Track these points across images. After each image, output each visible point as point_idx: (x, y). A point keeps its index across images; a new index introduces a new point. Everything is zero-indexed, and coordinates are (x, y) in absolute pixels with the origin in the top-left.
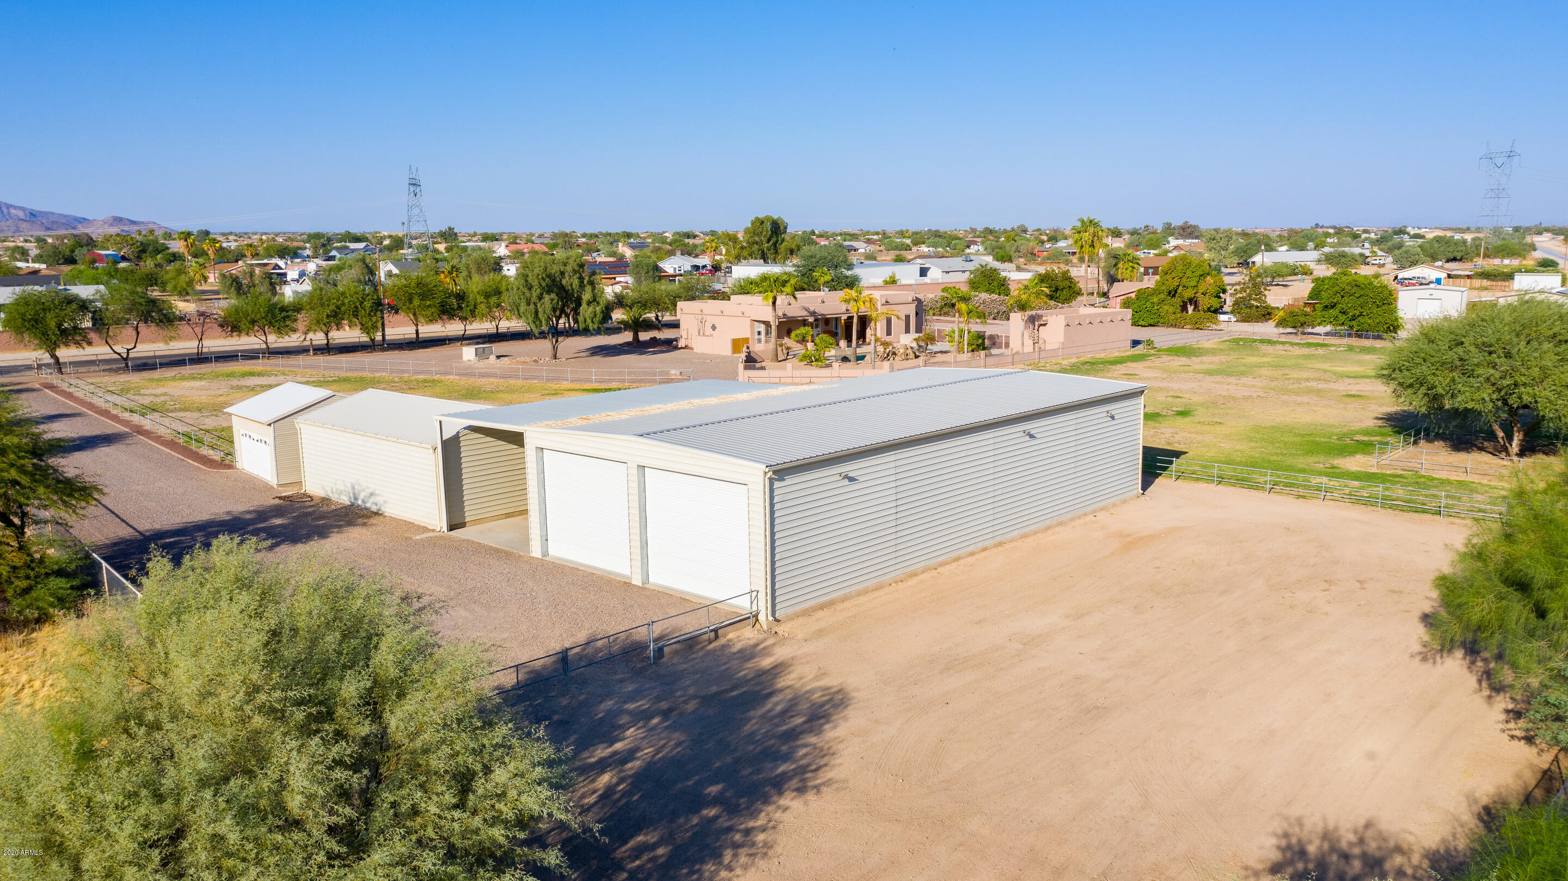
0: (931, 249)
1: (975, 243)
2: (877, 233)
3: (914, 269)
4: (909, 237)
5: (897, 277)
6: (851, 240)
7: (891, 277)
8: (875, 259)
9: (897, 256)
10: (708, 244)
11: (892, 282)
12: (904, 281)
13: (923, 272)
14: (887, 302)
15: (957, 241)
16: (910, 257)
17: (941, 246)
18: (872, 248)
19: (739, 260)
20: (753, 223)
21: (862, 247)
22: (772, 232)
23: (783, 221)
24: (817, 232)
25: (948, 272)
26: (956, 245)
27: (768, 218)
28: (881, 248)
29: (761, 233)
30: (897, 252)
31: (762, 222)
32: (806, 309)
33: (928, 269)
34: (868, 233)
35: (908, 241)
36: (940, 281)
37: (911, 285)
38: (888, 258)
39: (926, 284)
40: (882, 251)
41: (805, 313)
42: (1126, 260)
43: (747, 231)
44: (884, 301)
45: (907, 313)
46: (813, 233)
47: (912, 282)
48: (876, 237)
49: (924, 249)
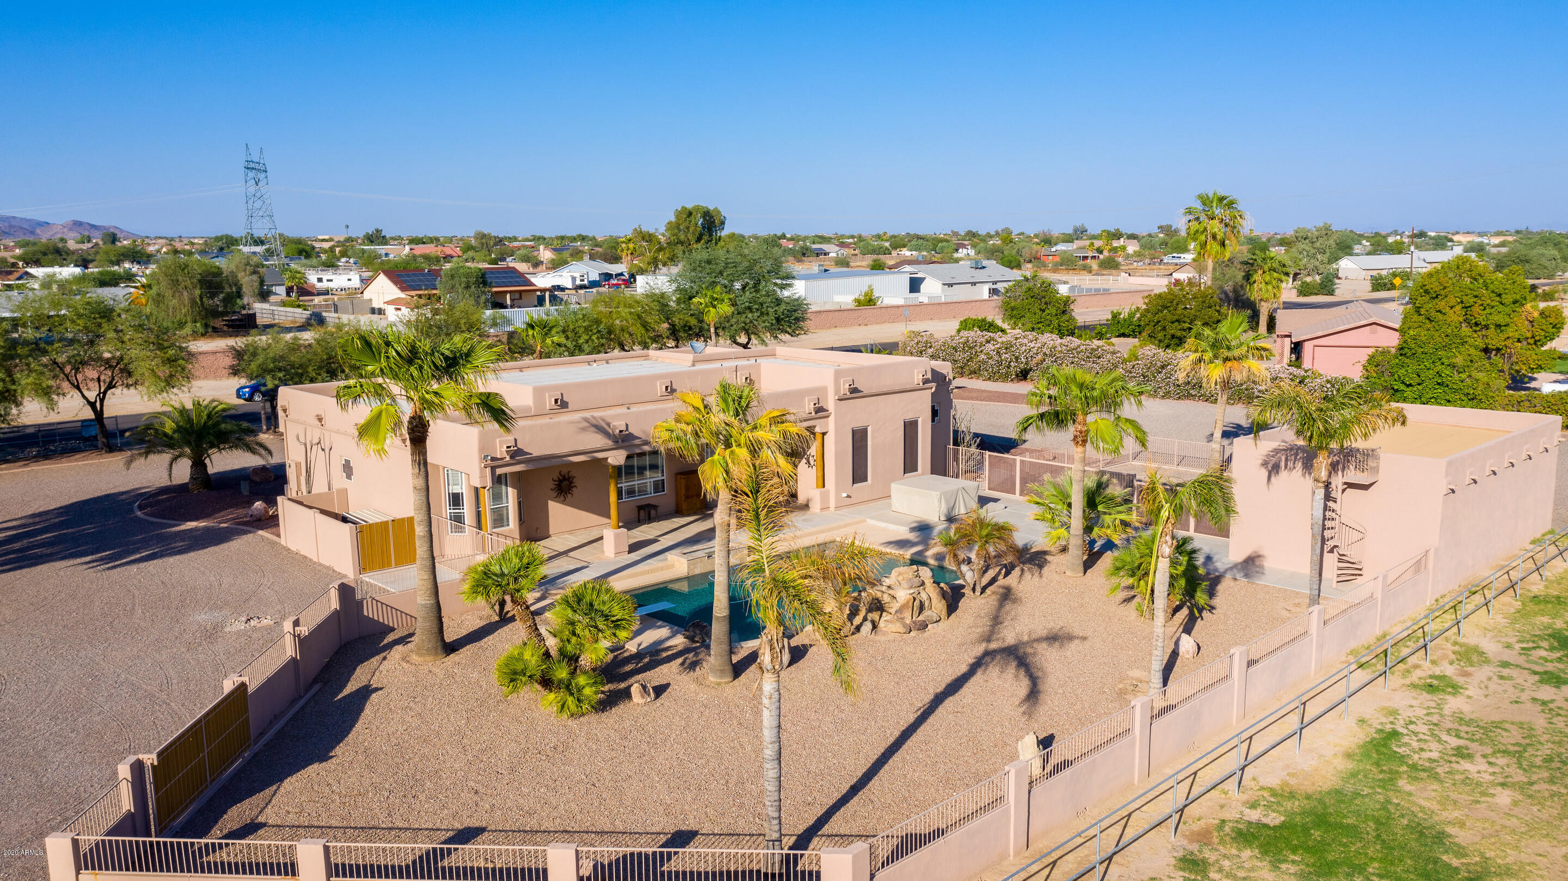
0: (914, 253)
1: (964, 246)
2: (853, 237)
3: (901, 280)
4: (887, 241)
5: (876, 294)
6: (821, 243)
7: (866, 294)
8: (847, 265)
9: (875, 261)
10: (624, 245)
11: (869, 301)
12: (888, 301)
13: (915, 285)
14: (854, 390)
15: (944, 244)
16: (891, 263)
17: (926, 249)
18: (845, 252)
19: (656, 267)
20: (678, 214)
21: (833, 251)
22: (704, 228)
23: (719, 212)
24: (788, 236)
25: (951, 285)
26: (943, 248)
27: (697, 208)
28: (856, 252)
29: (688, 228)
30: (875, 257)
31: (690, 214)
32: (600, 429)
33: (921, 280)
34: (842, 236)
35: (887, 244)
36: (943, 300)
37: (898, 307)
38: (864, 264)
39: (921, 304)
40: (856, 255)
41: (598, 441)
42: (1266, 268)
43: (670, 226)
44: (845, 389)
45: (909, 416)
46: (783, 236)
47: (900, 302)
48: (851, 240)
49: (906, 253)
